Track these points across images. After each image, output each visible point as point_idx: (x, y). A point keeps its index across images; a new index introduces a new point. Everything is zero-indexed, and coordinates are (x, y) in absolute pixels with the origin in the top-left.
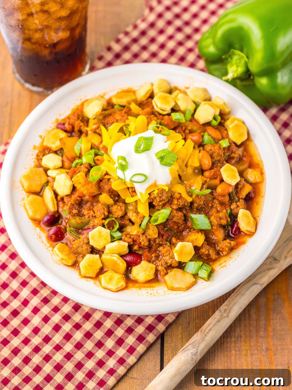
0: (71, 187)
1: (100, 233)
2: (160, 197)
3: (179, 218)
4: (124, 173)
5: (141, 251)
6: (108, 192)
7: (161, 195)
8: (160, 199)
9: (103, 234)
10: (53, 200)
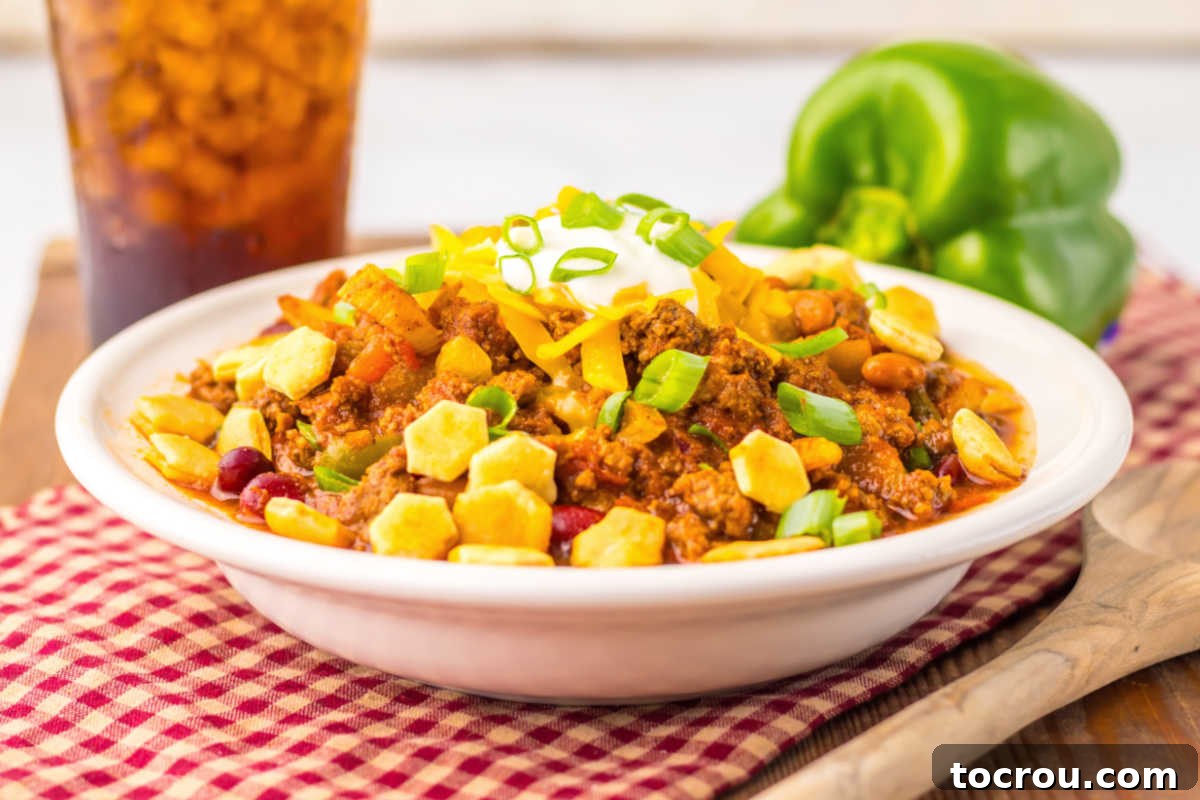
0: (330, 356)
1: (448, 417)
2: (667, 322)
3: (739, 388)
4: (529, 261)
5: (605, 503)
6: (473, 327)
7: (670, 314)
8: (667, 329)
9: (458, 419)
10: (258, 431)
